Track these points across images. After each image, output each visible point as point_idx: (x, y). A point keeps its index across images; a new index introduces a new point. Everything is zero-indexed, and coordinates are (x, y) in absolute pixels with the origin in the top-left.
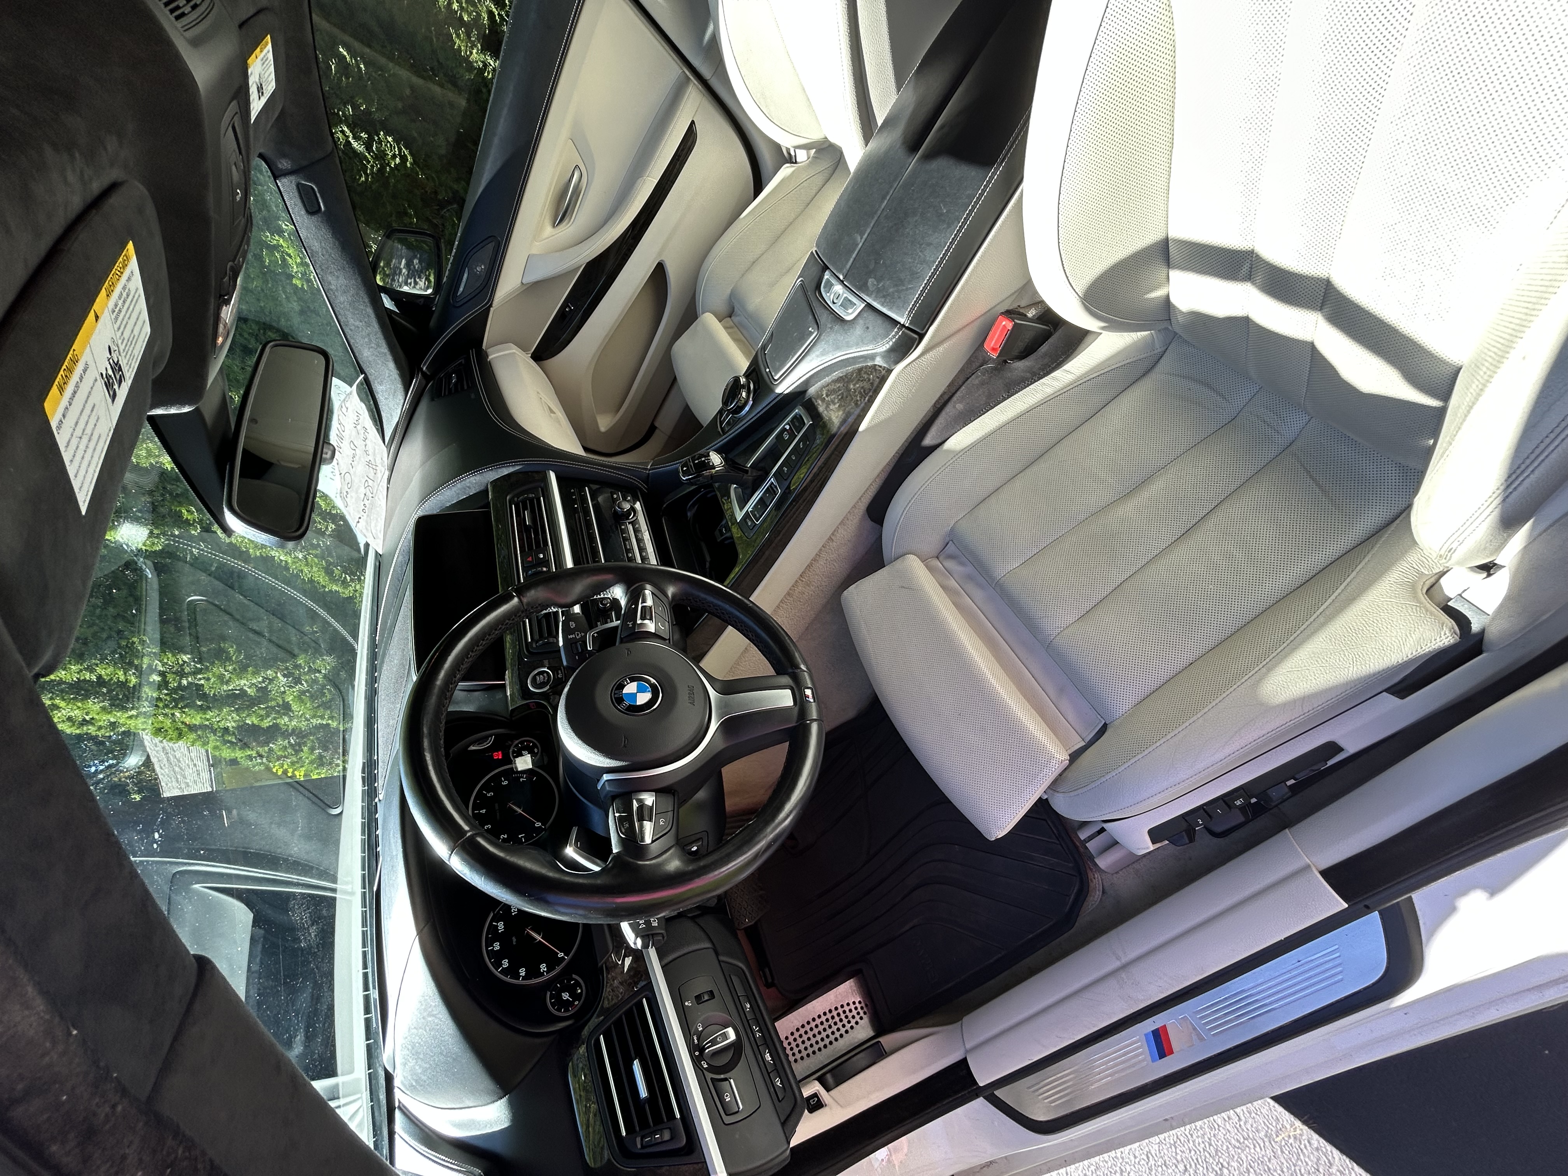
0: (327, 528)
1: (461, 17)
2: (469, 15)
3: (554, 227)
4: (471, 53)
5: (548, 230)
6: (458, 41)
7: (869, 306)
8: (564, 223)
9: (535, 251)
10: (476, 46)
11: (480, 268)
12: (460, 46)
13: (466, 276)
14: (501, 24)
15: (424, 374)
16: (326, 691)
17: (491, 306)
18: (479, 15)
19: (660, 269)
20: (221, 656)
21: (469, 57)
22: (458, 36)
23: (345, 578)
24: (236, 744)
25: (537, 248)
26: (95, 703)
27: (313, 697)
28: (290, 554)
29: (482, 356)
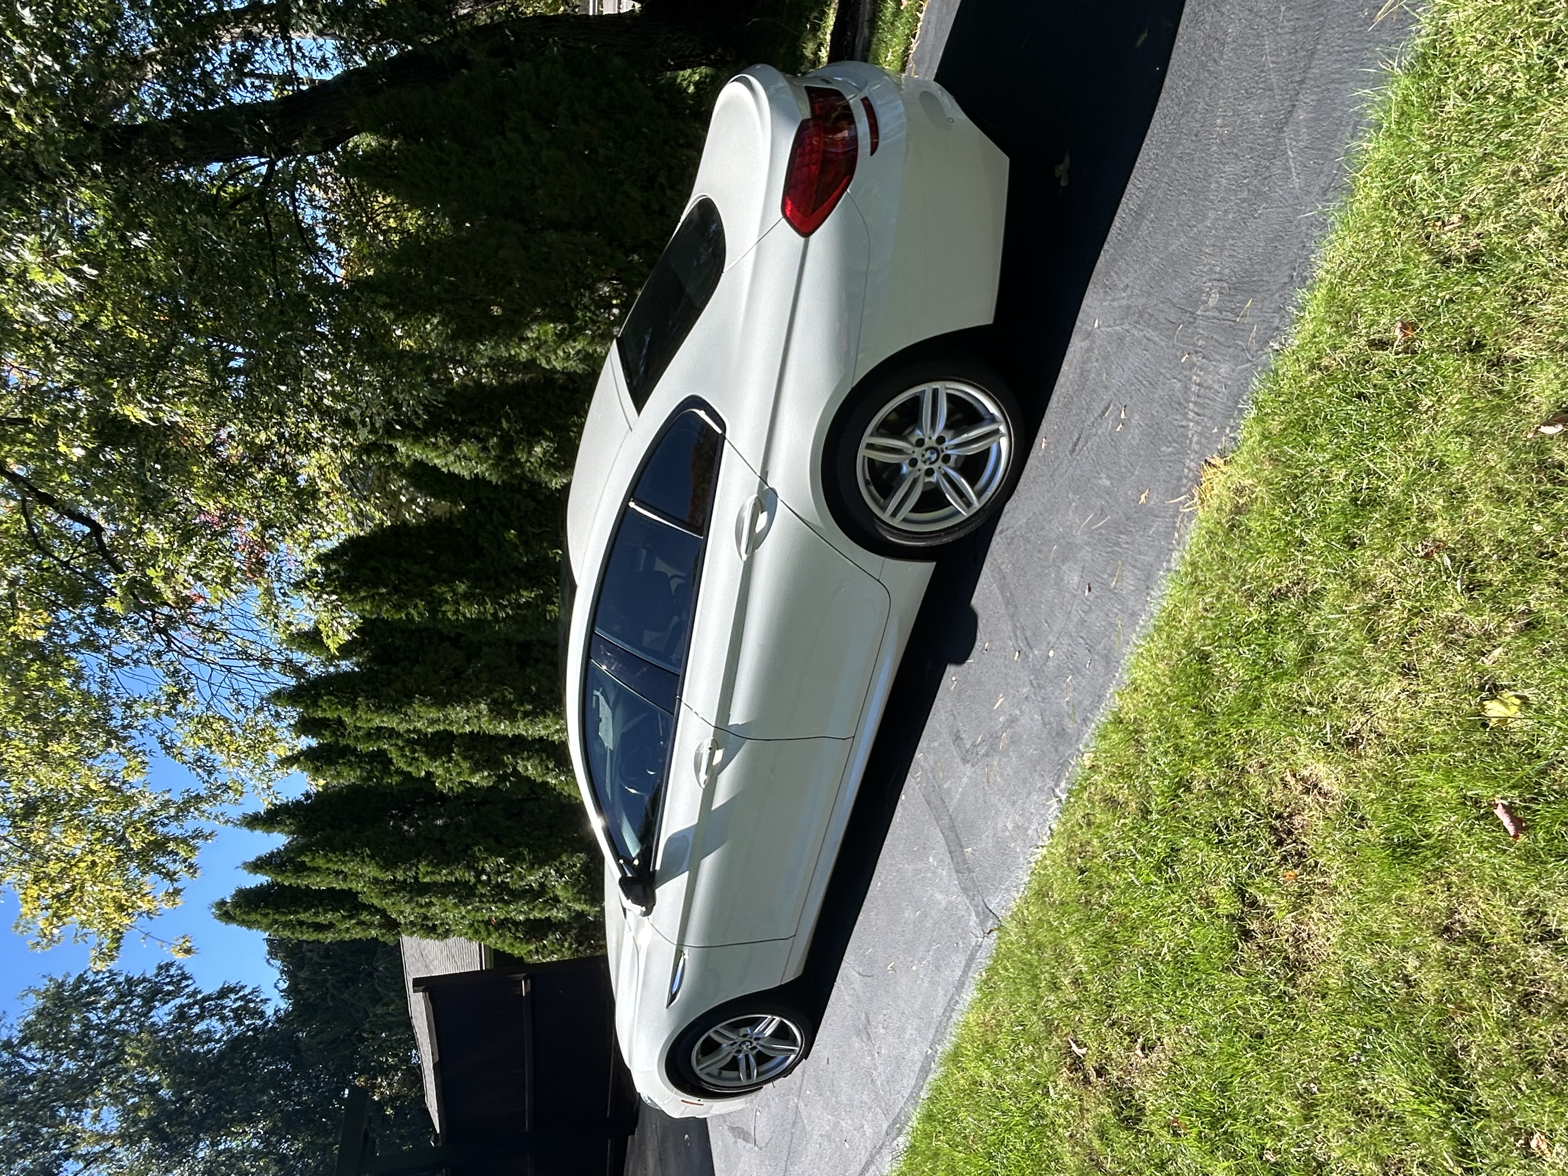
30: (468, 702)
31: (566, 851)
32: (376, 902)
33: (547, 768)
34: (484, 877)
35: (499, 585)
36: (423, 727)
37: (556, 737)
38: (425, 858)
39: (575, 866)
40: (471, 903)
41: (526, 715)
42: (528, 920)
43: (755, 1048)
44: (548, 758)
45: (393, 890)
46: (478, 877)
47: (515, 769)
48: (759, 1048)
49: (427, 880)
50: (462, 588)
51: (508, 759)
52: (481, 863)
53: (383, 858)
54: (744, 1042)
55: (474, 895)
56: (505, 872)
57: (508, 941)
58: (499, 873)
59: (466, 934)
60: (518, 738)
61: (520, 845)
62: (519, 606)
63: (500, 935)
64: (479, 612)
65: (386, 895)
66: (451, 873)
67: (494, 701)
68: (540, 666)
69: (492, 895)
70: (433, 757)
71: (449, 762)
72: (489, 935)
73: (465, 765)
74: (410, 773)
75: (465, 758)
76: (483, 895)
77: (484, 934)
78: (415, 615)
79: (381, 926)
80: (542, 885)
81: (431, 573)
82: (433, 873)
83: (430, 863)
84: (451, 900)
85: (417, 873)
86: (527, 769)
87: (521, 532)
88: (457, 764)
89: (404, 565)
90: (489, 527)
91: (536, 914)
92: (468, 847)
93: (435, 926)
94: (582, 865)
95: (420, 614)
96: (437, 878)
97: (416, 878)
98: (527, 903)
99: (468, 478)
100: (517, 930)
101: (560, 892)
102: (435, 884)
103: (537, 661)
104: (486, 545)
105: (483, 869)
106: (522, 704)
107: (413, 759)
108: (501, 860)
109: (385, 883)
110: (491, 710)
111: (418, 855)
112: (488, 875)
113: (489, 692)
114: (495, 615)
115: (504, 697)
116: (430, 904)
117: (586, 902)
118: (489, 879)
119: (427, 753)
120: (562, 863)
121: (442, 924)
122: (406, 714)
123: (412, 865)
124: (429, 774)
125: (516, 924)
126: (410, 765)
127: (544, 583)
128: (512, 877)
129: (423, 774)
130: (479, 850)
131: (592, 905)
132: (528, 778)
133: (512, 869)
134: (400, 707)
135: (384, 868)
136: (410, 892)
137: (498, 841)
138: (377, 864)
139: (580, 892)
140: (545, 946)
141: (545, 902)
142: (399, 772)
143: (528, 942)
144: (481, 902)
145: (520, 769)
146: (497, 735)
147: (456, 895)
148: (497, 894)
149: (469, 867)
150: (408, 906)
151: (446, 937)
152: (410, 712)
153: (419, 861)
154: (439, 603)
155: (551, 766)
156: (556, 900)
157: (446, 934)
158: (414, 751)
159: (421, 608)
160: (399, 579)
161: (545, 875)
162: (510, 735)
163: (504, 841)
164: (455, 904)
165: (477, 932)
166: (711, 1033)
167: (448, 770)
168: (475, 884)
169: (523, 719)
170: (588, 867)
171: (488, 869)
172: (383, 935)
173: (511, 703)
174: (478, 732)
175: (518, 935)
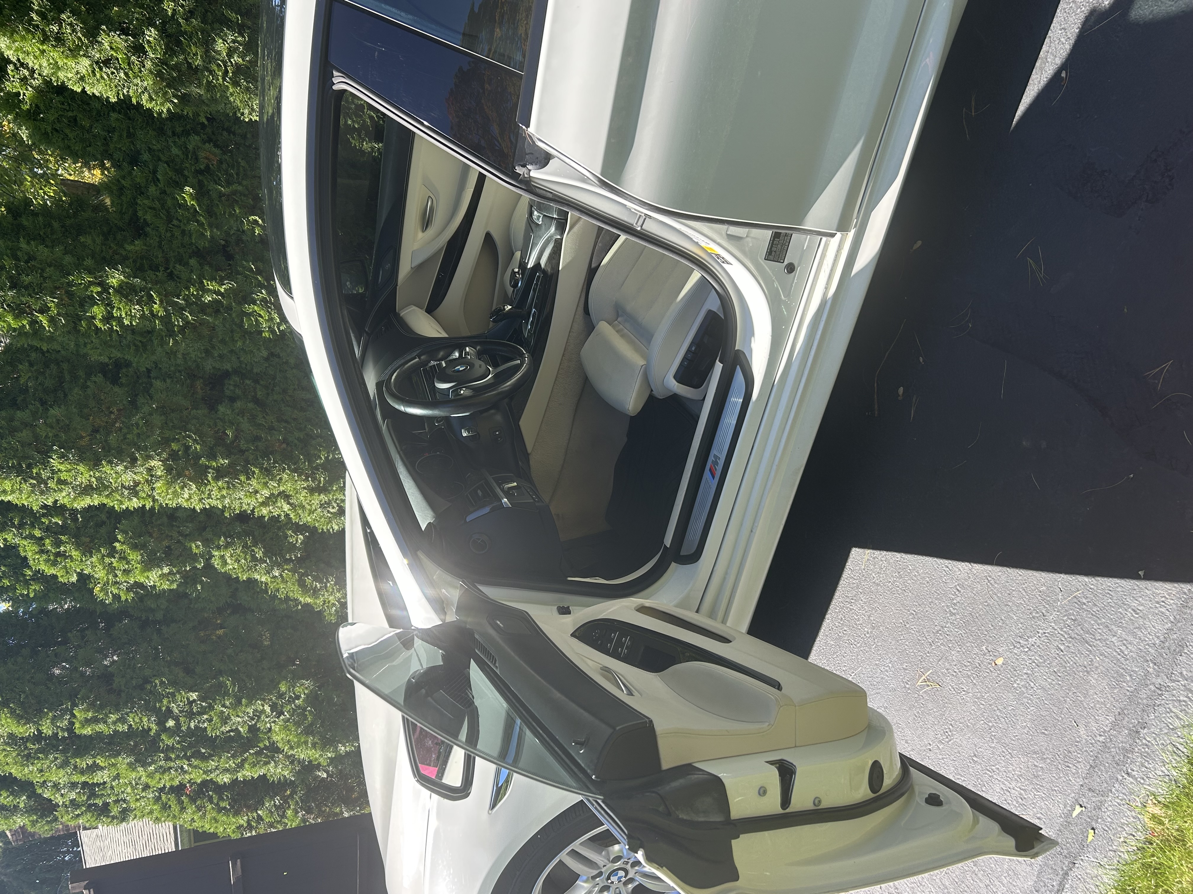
0: (297, 541)
1: (354, 126)
2: (358, 124)
3: (423, 232)
4: (363, 145)
5: (420, 235)
6: (353, 142)
7: (544, 216)
8: (428, 229)
9: (415, 248)
10: (365, 140)
11: (388, 266)
12: (355, 144)
13: (381, 272)
14: (379, 121)
15: (367, 333)
16: (307, 713)
17: (397, 285)
18: (364, 121)
19: (488, 236)
20: (220, 691)
21: (361, 148)
22: (353, 138)
23: (316, 585)
24: (229, 810)
25: (416, 246)
26: (124, 758)
27: (297, 724)
28: (269, 573)
29: (397, 316)
30: (134, 460)
31: (285, 678)
32: (15, 771)
33: (254, 558)
34: (171, 723)
35: (171, 276)
36: (66, 501)
37: (264, 511)
38: (84, 699)
39: (298, 697)
40: (153, 762)
41: (220, 474)
42: (235, 782)
43: (631, 880)
44: (255, 544)
45: (39, 751)
46: (161, 723)
47: (209, 566)
48: (639, 879)
49: (88, 731)
50: (115, 278)
51: (197, 547)
52: (165, 701)
53: (22, 705)
54: (614, 872)
55: (158, 750)
56: (200, 713)
57: (208, 816)
58: (191, 715)
59: (151, 812)
60: (210, 513)
61: (220, 673)
62: (203, 308)
63: (199, 809)
64: (143, 316)
65: (29, 758)
66: (122, 720)
67: (174, 455)
68: (238, 404)
69: (184, 749)
70: (87, 550)
71: (111, 555)
72: (183, 809)
73: (134, 556)
74: (55, 577)
75: (135, 547)
76: (171, 748)
77: (175, 808)
78: (45, 323)
79: (29, 811)
80: (253, 729)
81: (68, 259)
82: (95, 720)
83: (92, 706)
84: (123, 761)
85: (72, 724)
86: (225, 563)
87: (200, 194)
88: (123, 558)
89: (23, 245)
90: (152, 190)
91: (247, 773)
92: (147, 681)
93: (106, 805)
94: (307, 696)
95: (52, 320)
96: (101, 727)
97: (70, 729)
98: (234, 756)
99: (113, 100)
100: (221, 799)
101: (278, 737)
102: (99, 736)
103: (233, 399)
104: (148, 217)
105: (169, 711)
106: (214, 458)
107: (58, 554)
108: (194, 696)
109: (25, 740)
110: (169, 470)
111: (73, 698)
112: (177, 719)
113: (165, 442)
114: (166, 320)
115: (188, 448)
116: (94, 768)
117: (314, 745)
118: (178, 725)
119: (78, 546)
120: (281, 696)
121: (117, 802)
122: (38, 477)
123: (64, 712)
124: (84, 578)
125: (220, 789)
126: (54, 564)
127: (238, 273)
128: (210, 720)
129: (74, 578)
130: (162, 683)
131: (323, 748)
132: (227, 577)
133: (211, 707)
134: (30, 466)
135: (22, 718)
136: (64, 752)
137: (189, 671)
138: (12, 712)
139: (308, 731)
140: (260, 818)
141: (259, 753)
142: (39, 577)
143: (237, 813)
144: (168, 759)
145: (216, 563)
146: (179, 508)
147: (131, 752)
148: (190, 746)
149: (150, 709)
150: (62, 772)
151: (123, 820)
152: (45, 474)
153: (74, 705)
154: (82, 305)
155: (259, 555)
156: (274, 749)
157: (124, 815)
158: (58, 543)
159: (54, 311)
160: (17, 267)
161: (258, 715)
162: (198, 508)
163: (198, 669)
164: (130, 765)
165: (165, 807)
166: (563, 856)
167: (111, 569)
168: (158, 735)
169: (217, 479)
170: (316, 697)
171: (176, 711)
172: (34, 823)
173: (198, 457)
174: (152, 508)
175: (223, 804)
